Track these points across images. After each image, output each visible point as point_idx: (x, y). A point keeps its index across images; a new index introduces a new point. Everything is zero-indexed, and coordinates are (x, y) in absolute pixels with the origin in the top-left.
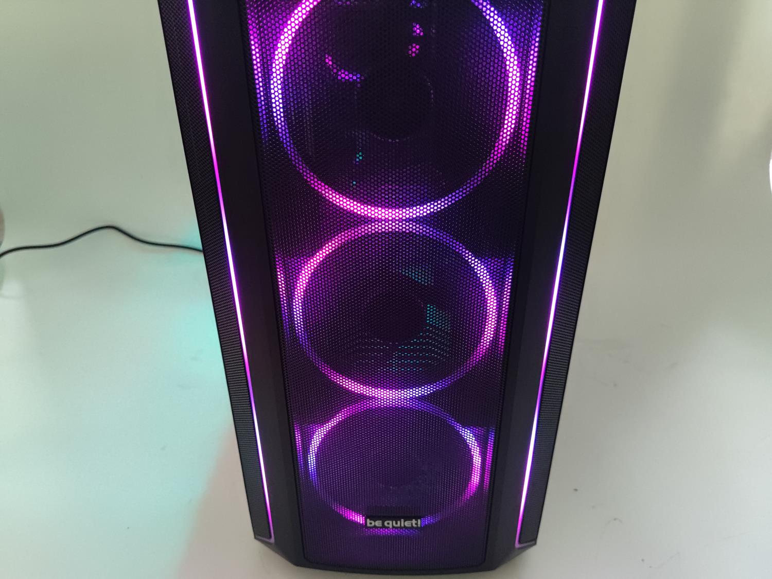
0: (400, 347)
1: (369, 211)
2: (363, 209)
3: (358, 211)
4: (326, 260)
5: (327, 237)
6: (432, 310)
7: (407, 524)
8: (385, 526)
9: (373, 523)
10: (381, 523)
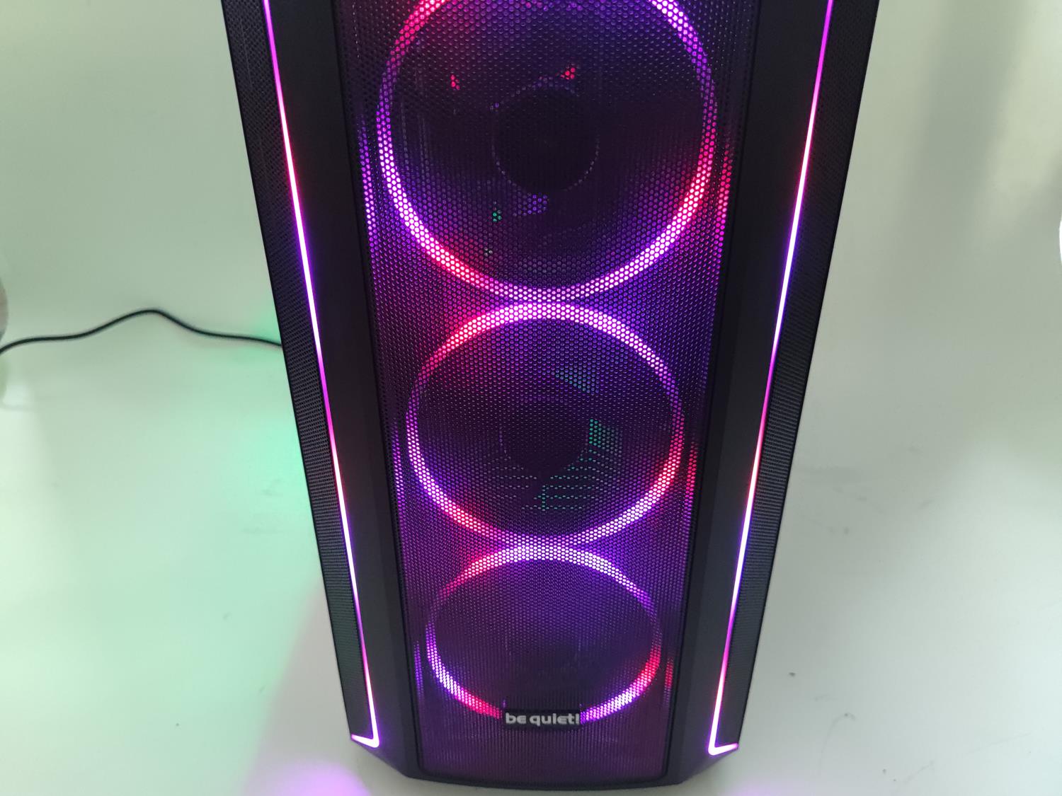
0: (552, 478)
1: (511, 290)
2: (503, 288)
3: (495, 290)
4: (450, 358)
5: (453, 325)
6: (596, 427)
7: (561, 720)
8: (530, 723)
9: (514, 718)
10: (525, 719)
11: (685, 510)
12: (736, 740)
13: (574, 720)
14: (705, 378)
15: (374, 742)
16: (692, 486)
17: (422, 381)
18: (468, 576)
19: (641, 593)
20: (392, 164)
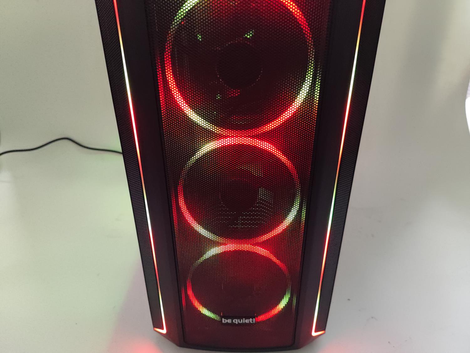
2: (221, 131)
3: (217, 132)
4: (197, 161)
5: (199, 147)
7: (247, 321)
8: (233, 323)
9: (226, 320)
10: (231, 321)
11: (301, 228)
12: (324, 329)
13: (252, 321)
14: (310, 170)
15: (164, 331)
16: (304, 218)
17: (185, 172)
18: (205, 258)
19: (282, 265)
20: (172, 76)
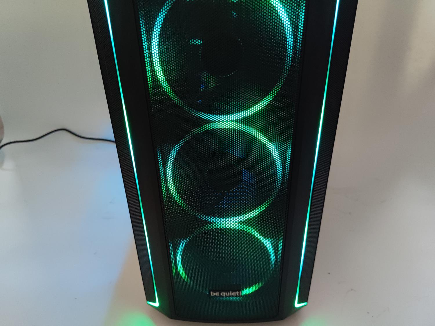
0: (228, 194)
1: (209, 116)
2: (206, 115)
3: (202, 116)
6: (245, 172)
8: (221, 296)
9: (214, 294)
12: (306, 301)
15: (157, 304)
